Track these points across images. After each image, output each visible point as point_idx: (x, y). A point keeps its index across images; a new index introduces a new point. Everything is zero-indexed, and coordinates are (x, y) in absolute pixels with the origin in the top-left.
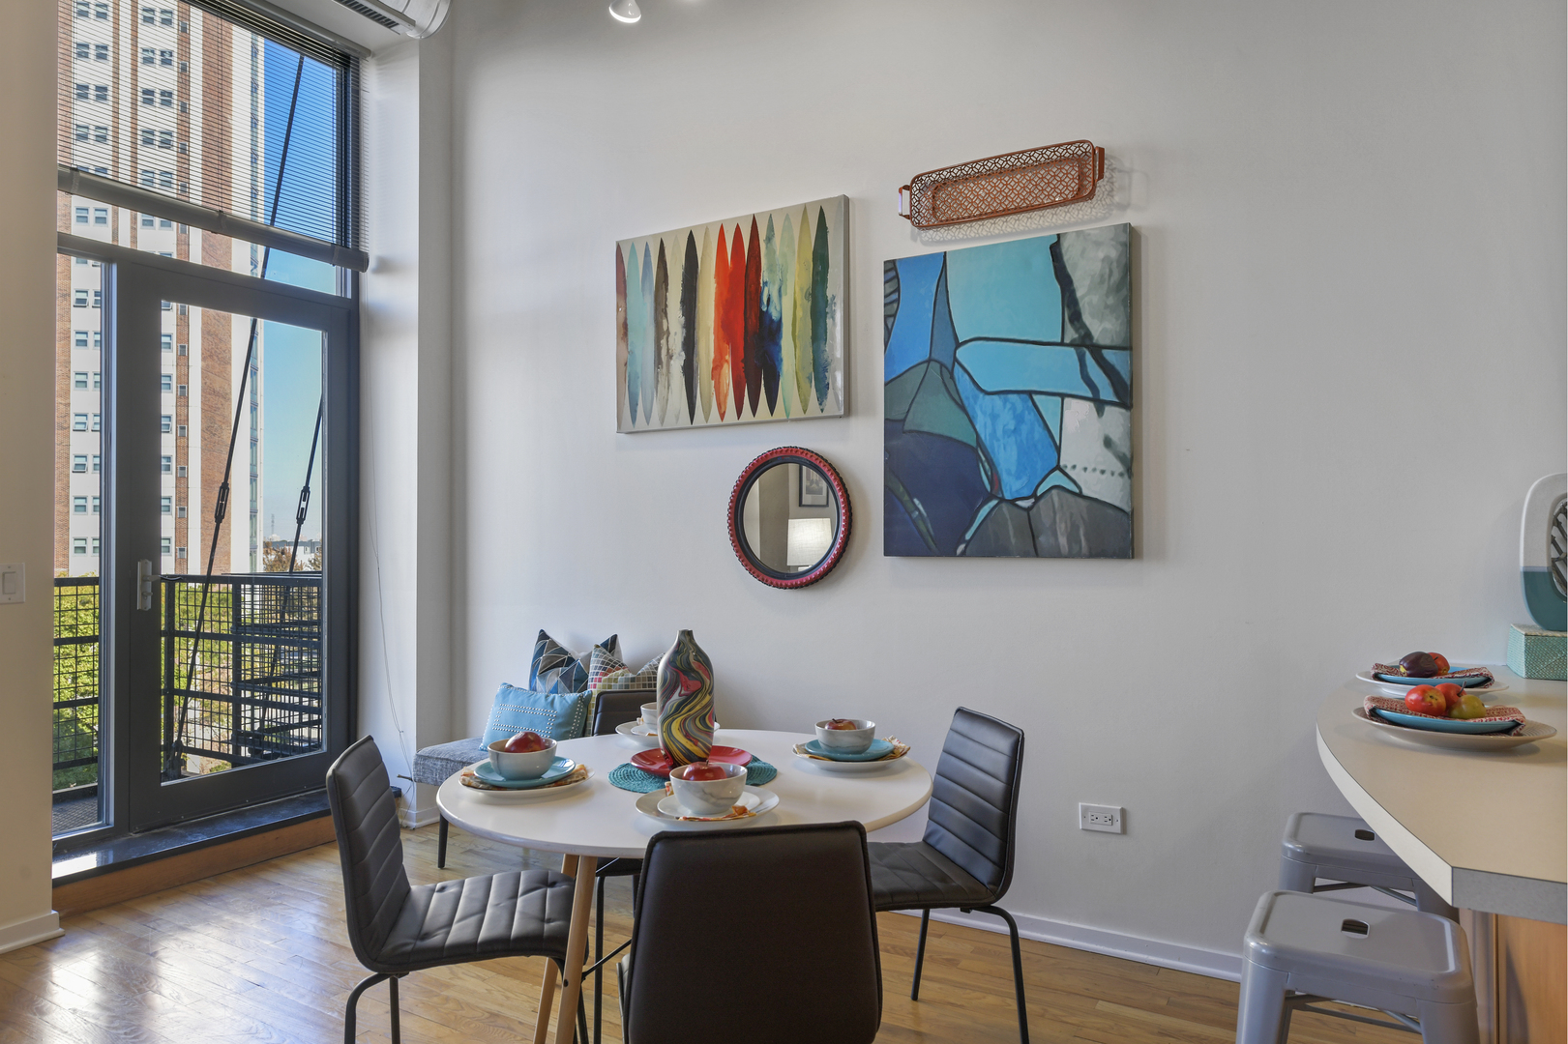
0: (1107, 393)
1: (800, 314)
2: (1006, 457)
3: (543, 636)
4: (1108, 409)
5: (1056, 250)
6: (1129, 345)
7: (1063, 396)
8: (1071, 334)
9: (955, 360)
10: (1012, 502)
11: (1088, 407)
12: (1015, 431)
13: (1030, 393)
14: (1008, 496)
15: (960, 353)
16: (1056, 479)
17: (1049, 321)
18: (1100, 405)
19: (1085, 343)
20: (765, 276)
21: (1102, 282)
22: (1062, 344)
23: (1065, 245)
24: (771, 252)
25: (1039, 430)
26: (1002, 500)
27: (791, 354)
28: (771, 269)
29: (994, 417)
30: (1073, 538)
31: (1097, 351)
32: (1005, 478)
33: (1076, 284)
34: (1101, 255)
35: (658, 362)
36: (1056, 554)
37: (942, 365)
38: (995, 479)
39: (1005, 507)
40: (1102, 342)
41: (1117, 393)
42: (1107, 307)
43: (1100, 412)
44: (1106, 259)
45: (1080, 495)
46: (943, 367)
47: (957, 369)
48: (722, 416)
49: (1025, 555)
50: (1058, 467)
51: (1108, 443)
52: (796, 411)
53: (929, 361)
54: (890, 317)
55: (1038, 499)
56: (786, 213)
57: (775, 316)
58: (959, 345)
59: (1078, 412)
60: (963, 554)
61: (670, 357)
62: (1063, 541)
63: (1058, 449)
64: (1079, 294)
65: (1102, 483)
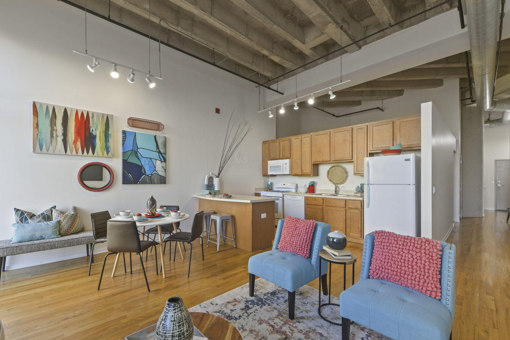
0: (163, 160)
1: (101, 135)
2: (147, 168)
3: (17, 210)
4: (163, 162)
5: (155, 137)
6: (165, 154)
7: (156, 160)
8: (157, 151)
9: (138, 151)
10: (148, 175)
11: (160, 162)
12: (148, 164)
13: (151, 158)
14: (147, 174)
15: (138, 150)
16: (155, 172)
17: (154, 148)
18: (162, 162)
19: (159, 152)
20: (91, 125)
21: (162, 144)
22: (156, 152)
23: (157, 137)
24: (93, 120)
25: (152, 164)
26: (146, 175)
27: (99, 143)
28: (93, 124)
29: (145, 161)
30: (157, 181)
31: (161, 154)
32: (147, 171)
33: (158, 143)
34: (162, 140)
35: (52, 136)
36: (155, 183)
37: (135, 151)
38: (145, 171)
39: (146, 176)
40: (162, 153)
41: (164, 160)
42: (163, 148)
43: (162, 163)
44: (163, 141)
45: (159, 175)
46: (135, 152)
47: (138, 153)
48: (77, 153)
49: (150, 184)
50: (155, 170)
51: (163, 167)
52: (101, 155)
53: (132, 150)
54: (124, 141)
55: (152, 175)
56: (98, 114)
57: (94, 134)
58: (138, 149)
59: (158, 163)
60: (139, 184)
61: (57, 136)
62: (156, 181)
63: (155, 168)
64: (159, 145)
65: (162, 173)
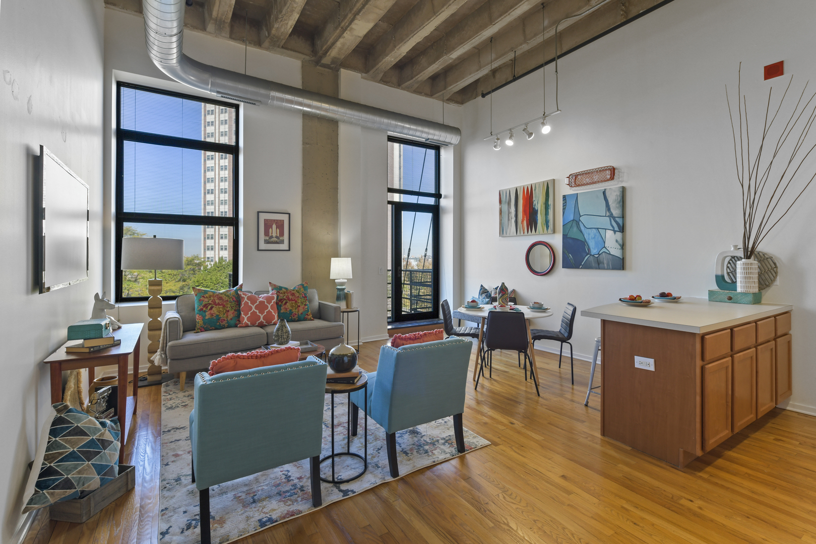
0: (616, 229)
1: (542, 208)
2: (592, 244)
3: (482, 286)
4: (617, 232)
5: (604, 193)
6: (623, 217)
7: (606, 229)
8: (608, 214)
9: (580, 220)
10: (593, 255)
11: (612, 232)
12: (594, 238)
13: (598, 228)
14: (592, 254)
15: (581, 218)
16: (604, 250)
17: (602, 210)
18: (615, 232)
19: (611, 216)
20: (534, 199)
21: (615, 201)
22: (606, 216)
23: (607, 191)
24: (536, 193)
25: (600, 238)
26: (591, 255)
27: (540, 218)
28: (535, 197)
29: (589, 234)
30: (608, 265)
31: (614, 218)
32: (591, 249)
33: (609, 201)
34: (615, 194)
35: (509, 220)
36: (604, 269)
37: (576, 221)
38: (589, 249)
39: (591, 256)
40: (616, 216)
41: (619, 229)
42: (617, 207)
43: (615, 233)
44: (617, 195)
45: (610, 254)
46: (577, 222)
47: (580, 223)
48: (524, 233)
49: (596, 268)
50: (604, 247)
51: (617, 241)
52: (541, 232)
53: (573, 220)
54: (564, 209)
55: (599, 255)
56: (539, 183)
57: (536, 209)
58: (581, 216)
59: (609, 234)
60: (581, 268)
61: (512, 219)
62: (606, 265)
63: (605, 242)
64: (610, 204)
65: (616, 251)
